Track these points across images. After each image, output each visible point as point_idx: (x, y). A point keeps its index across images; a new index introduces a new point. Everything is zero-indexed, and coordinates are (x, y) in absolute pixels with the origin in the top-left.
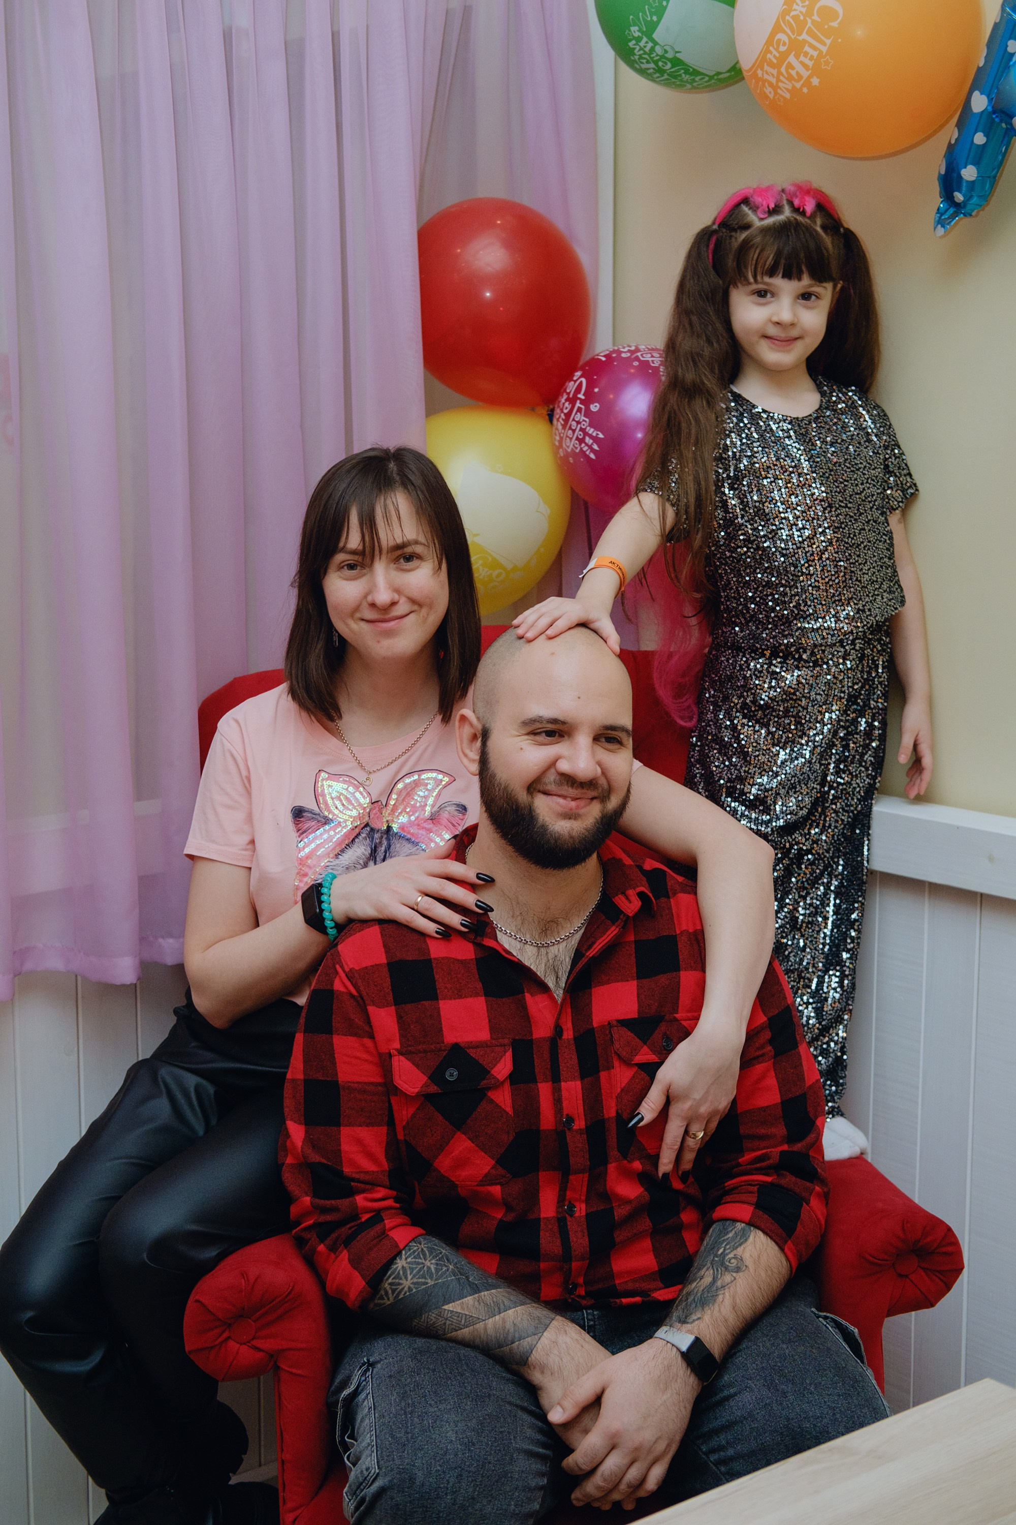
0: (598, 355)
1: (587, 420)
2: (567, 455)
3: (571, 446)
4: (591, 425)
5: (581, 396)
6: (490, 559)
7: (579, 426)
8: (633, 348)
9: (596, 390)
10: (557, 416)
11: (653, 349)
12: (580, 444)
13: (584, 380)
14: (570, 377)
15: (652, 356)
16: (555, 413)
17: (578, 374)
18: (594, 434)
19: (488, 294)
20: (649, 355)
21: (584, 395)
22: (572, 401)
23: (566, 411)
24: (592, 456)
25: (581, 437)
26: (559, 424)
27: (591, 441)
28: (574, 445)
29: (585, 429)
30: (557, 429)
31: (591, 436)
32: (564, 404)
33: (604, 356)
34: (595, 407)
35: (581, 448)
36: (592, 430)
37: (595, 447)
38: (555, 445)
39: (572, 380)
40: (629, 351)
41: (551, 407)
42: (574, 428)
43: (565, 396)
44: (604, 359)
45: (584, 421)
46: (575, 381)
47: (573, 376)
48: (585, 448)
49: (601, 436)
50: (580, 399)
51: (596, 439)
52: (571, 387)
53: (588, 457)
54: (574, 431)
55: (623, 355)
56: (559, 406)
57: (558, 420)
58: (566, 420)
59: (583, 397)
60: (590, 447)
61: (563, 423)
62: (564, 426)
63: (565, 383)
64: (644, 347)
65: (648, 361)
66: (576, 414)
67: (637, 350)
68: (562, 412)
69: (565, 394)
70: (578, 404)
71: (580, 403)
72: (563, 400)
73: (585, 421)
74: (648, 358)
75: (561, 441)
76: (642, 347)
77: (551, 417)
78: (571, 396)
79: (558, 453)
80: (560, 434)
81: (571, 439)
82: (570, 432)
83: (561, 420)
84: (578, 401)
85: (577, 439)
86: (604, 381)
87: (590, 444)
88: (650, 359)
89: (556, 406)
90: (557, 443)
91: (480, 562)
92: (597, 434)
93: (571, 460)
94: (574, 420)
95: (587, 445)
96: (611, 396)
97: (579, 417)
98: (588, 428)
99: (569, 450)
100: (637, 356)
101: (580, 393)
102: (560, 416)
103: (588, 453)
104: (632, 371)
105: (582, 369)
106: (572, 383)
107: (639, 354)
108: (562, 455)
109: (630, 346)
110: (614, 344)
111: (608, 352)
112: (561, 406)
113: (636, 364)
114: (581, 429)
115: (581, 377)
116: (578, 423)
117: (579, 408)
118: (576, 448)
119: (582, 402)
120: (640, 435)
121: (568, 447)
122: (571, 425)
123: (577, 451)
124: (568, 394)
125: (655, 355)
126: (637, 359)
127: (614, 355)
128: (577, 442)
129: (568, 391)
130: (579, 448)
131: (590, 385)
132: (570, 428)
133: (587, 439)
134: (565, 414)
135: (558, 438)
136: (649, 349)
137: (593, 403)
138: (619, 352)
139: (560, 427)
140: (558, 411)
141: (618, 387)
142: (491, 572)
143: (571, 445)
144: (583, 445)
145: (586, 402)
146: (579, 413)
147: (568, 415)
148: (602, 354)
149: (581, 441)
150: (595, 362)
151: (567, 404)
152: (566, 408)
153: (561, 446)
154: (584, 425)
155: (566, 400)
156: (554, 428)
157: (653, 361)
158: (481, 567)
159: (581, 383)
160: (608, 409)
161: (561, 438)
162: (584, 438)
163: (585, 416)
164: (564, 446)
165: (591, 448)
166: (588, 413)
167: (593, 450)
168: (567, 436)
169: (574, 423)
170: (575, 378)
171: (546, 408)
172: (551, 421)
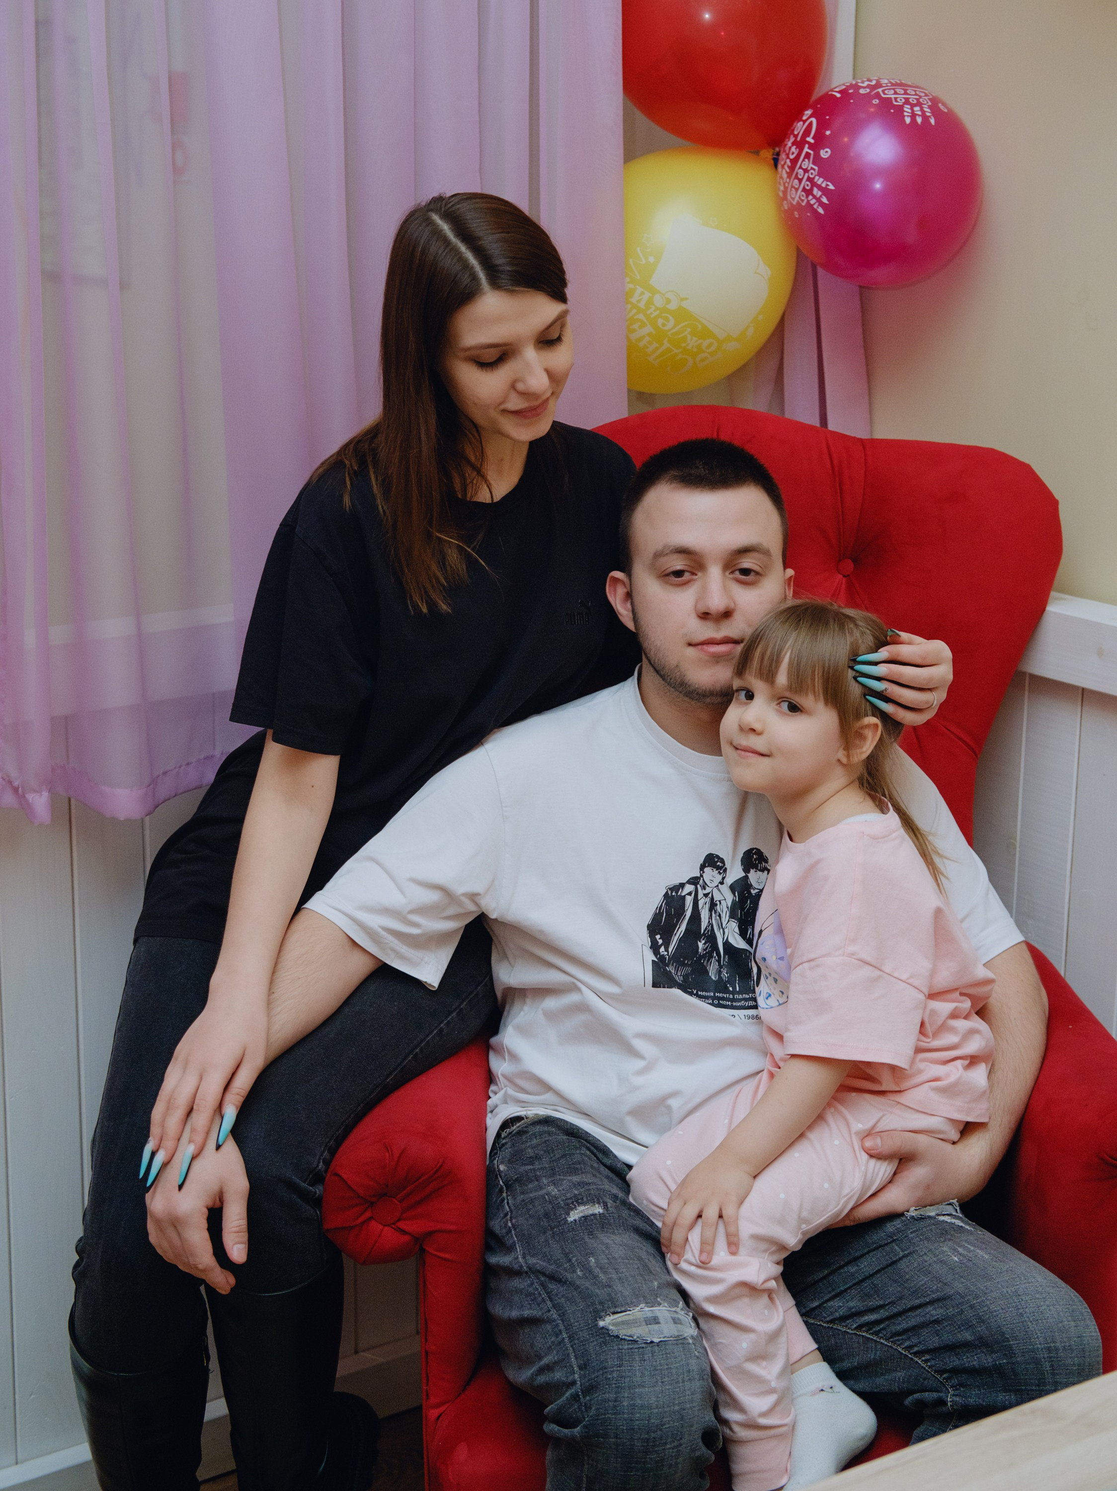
0: (832, 91)
1: (816, 168)
2: (792, 208)
3: (797, 198)
4: (820, 175)
5: (810, 139)
6: (700, 326)
7: (806, 175)
8: (874, 83)
9: (828, 133)
10: (782, 163)
11: (897, 84)
12: (807, 197)
13: (814, 120)
14: (798, 117)
15: (896, 93)
16: (780, 158)
17: (808, 112)
18: (824, 185)
19: (707, 16)
20: (892, 92)
21: (813, 138)
22: (800, 145)
23: (792, 157)
24: (821, 210)
25: (808, 188)
26: (784, 172)
27: (820, 193)
28: (800, 198)
29: (814, 178)
30: (781, 177)
31: (819, 187)
32: (790, 148)
33: (839, 92)
34: (825, 153)
35: (808, 201)
36: (821, 180)
37: (824, 200)
38: (778, 195)
39: (801, 120)
40: (868, 86)
41: (777, 149)
42: (800, 177)
43: (792, 139)
44: (838, 95)
45: (812, 169)
46: (804, 122)
47: (803, 114)
48: (813, 202)
49: (831, 187)
50: (809, 143)
51: (825, 191)
52: (799, 128)
53: (815, 212)
54: (800, 181)
55: (862, 91)
56: (784, 151)
57: (783, 166)
58: (792, 168)
59: (812, 141)
60: (818, 200)
61: (788, 170)
62: (789, 175)
63: (792, 124)
64: (886, 81)
65: (891, 98)
66: (803, 160)
67: (878, 85)
68: (788, 157)
69: (792, 136)
70: (806, 149)
71: (809, 148)
72: (789, 144)
73: (814, 170)
74: (890, 94)
75: (785, 192)
76: (884, 81)
77: (776, 162)
78: (799, 139)
79: (782, 205)
80: (784, 184)
81: (797, 190)
82: (796, 181)
83: (786, 167)
84: (807, 146)
85: (804, 190)
86: (838, 122)
87: (818, 196)
88: (893, 96)
89: (782, 150)
90: (781, 194)
91: (689, 330)
92: (827, 185)
93: (796, 214)
94: (801, 167)
95: (814, 197)
96: (846, 139)
97: (807, 164)
98: (817, 178)
99: (795, 203)
100: (878, 93)
101: (809, 136)
102: (785, 162)
103: (815, 206)
104: (872, 110)
105: (813, 107)
106: (801, 123)
107: (880, 90)
108: (786, 208)
109: (871, 81)
110: (854, 78)
111: (844, 87)
112: (787, 152)
113: (876, 101)
114: (809, 179)
115: (811, 116)
116: (806, 171)
117: (807, 153)
118: (803, 201)
119: (811, 146)
120: (878, 186)
121: (793, 199)
122: (797, 173)
123: (804, 204)
124: (796, 136)
125: (898, 91)
126: (878, 96)
127: (851, 91)
128: (803, 193)
129: (796, 133)
130: (806, 201)
131: (822, 126)
132: (796, 177)
133: (815, 191)
134: (791, 161)
135: (782, 188)
136: (893, 85)
137: (823, 149)
138: (857, 87)
139: (785, 175)
140: (783, 156)
141: (855, 129)
142: (700, 341)
143: (797, 196)
144: (810, 197)
145: (815, 147)
146: (806, 160)
147: (794, 162)
148: (837, 90)
149: (808, 192)
150: (828, 98)
151: (793, 149)
152: (793, 153)
153: (785, 198)
154: (813, 174)
155: (793, 144)
156: (778, 176)
157: (896, 99)
158: (689, 337)
159: (811, 124)
160: (841, 154)
161: (786, 188)
162: (812, 189)
163: (814, 163)
164: (789, 197)
165: (819, 202)
166: (817, 160)
167: (821, 204)
168: (793, 187)
169: (801, 172)
170: (804, 118)
171: (771, 151)
172: (776, 166)
